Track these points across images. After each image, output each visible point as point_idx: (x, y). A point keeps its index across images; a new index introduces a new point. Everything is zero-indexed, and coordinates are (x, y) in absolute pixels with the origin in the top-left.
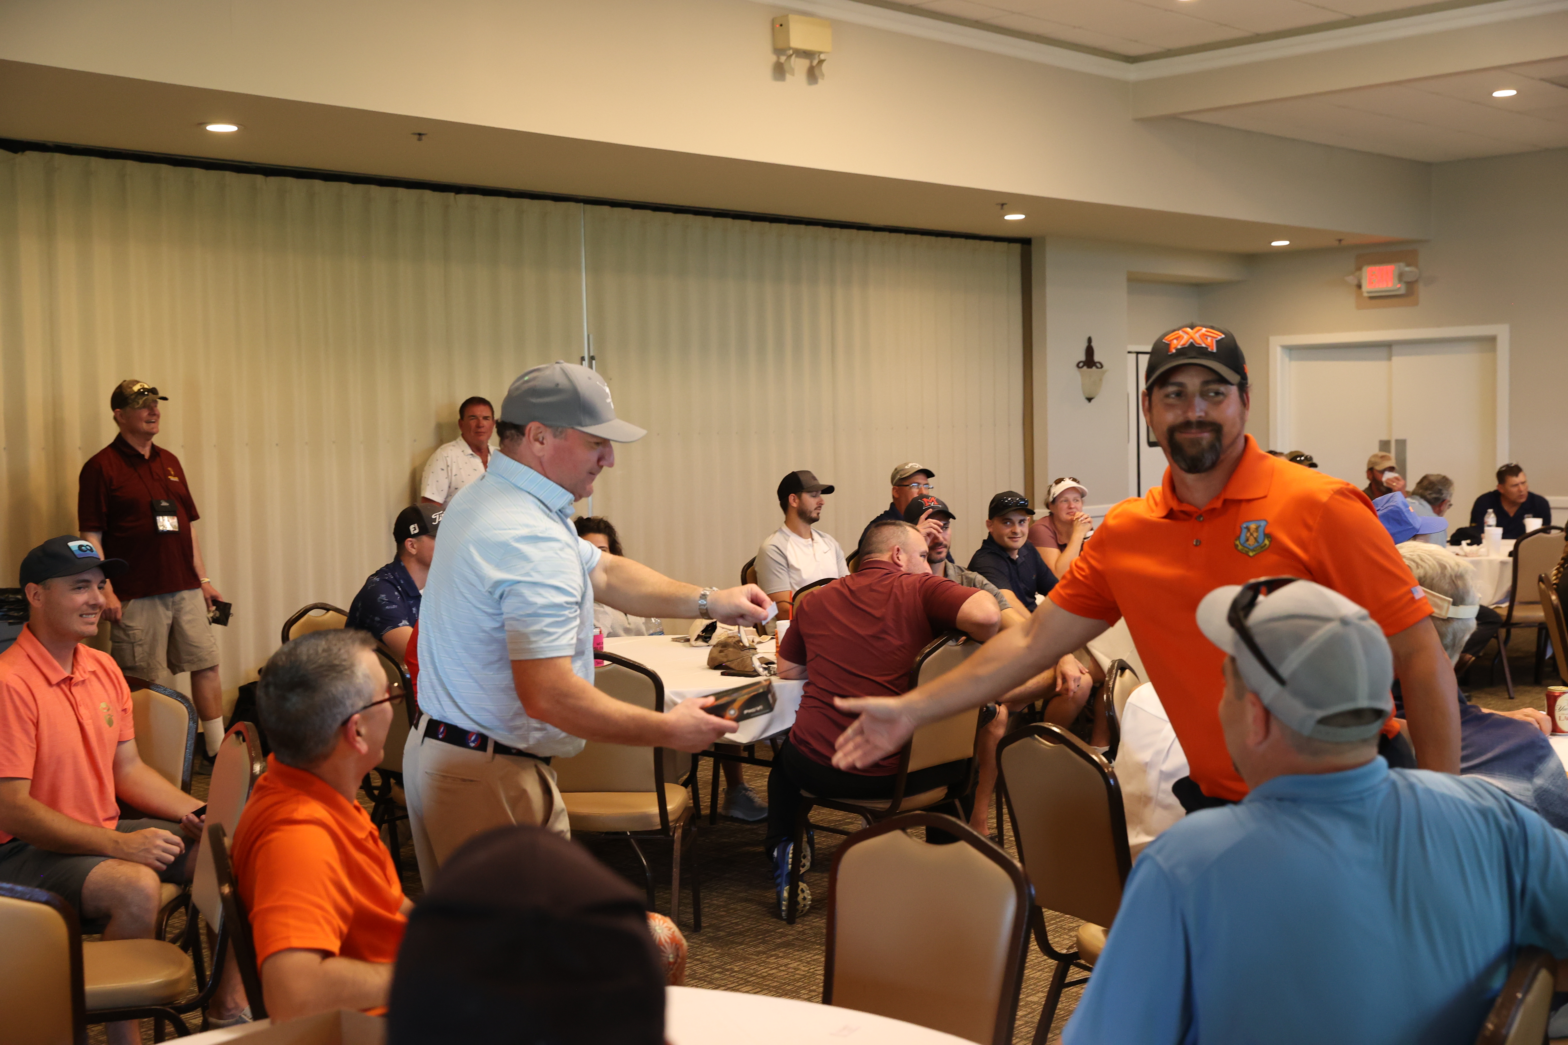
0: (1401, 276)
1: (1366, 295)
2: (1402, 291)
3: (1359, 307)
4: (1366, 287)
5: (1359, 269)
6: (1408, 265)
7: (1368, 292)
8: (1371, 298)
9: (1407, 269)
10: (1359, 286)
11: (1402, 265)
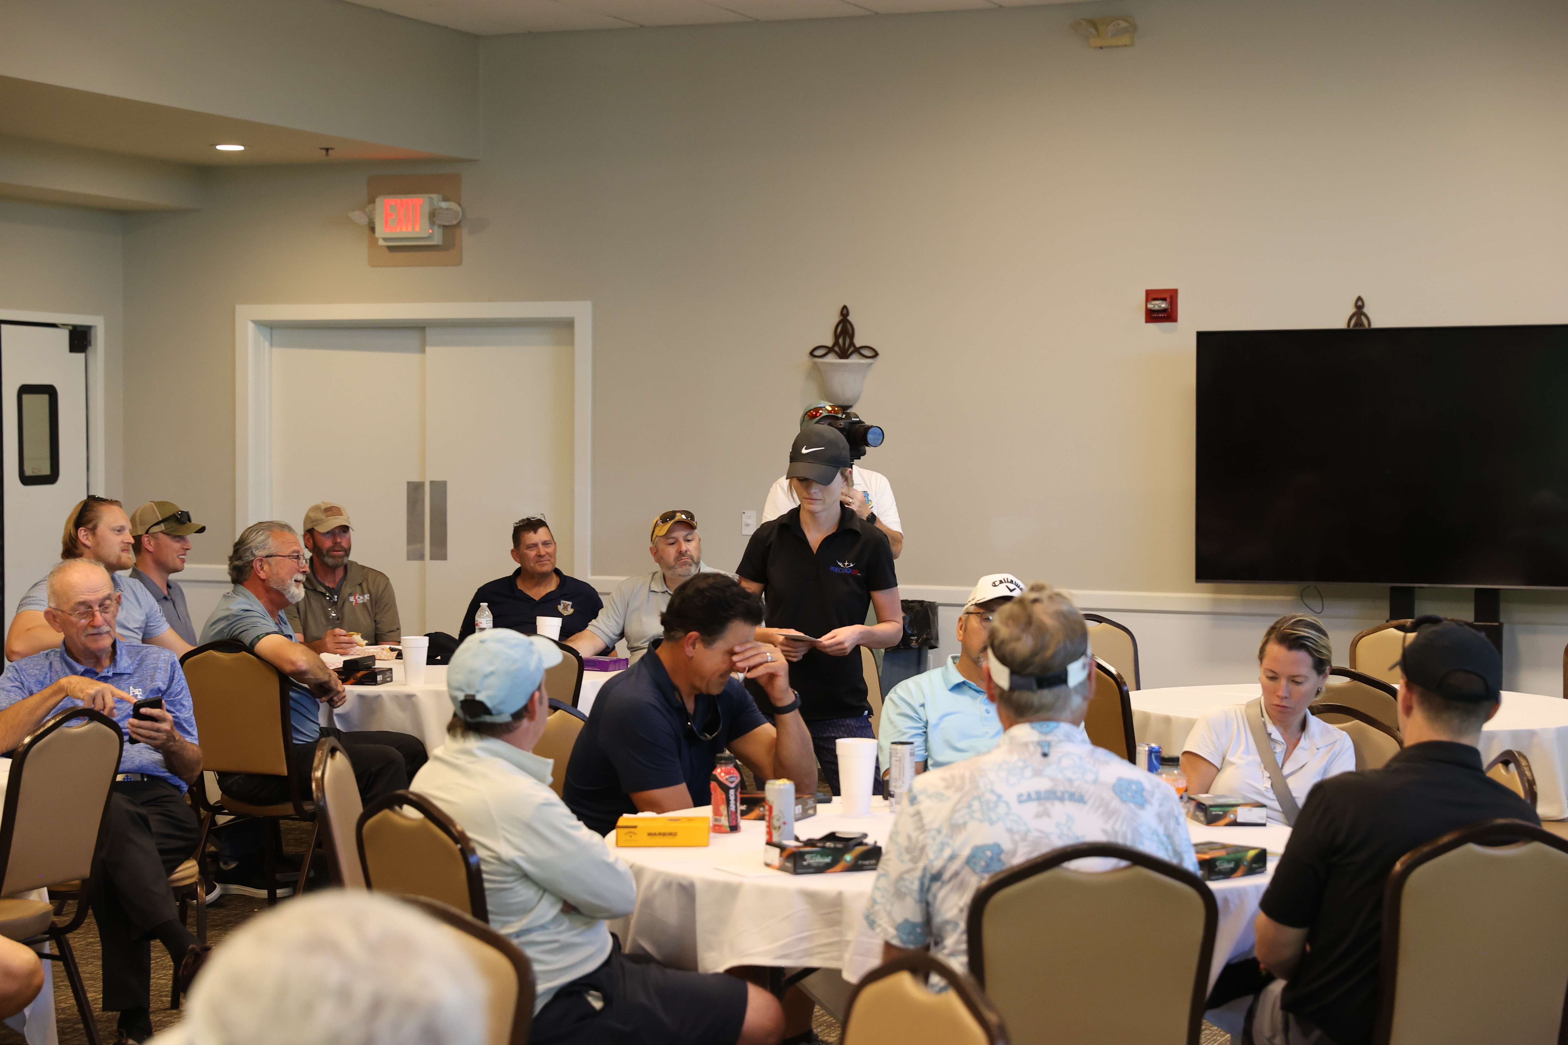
0: (433, 215)
1: (381, 243)
2: (437, 240)
3: (373, 264)
4: (380, 232)
5: (372, 201)
6: (446, 199)
7: (385, 239)
8: (389, 247)
9: (444, 205)
10: (373, 229)
11: (435, 196)
